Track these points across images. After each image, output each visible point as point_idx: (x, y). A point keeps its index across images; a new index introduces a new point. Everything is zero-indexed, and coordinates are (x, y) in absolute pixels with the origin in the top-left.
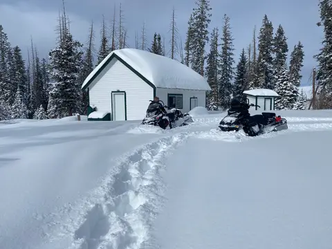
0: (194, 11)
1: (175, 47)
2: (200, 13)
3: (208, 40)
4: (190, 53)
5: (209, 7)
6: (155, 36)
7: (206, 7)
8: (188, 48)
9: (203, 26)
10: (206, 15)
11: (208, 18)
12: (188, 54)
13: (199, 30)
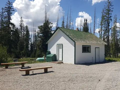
0: (105, 7)
1: (95, 24)
2: (108, 8)
3: (111, 20)
4: (103, 27)
5: (112, 5)
6: (85, 19)
7: (111, 5)
8: (102, 25)
9: (109, 14)
10: (111, 9)
11: (112, 10)
12: (102, 27)
13: (107, 16)
